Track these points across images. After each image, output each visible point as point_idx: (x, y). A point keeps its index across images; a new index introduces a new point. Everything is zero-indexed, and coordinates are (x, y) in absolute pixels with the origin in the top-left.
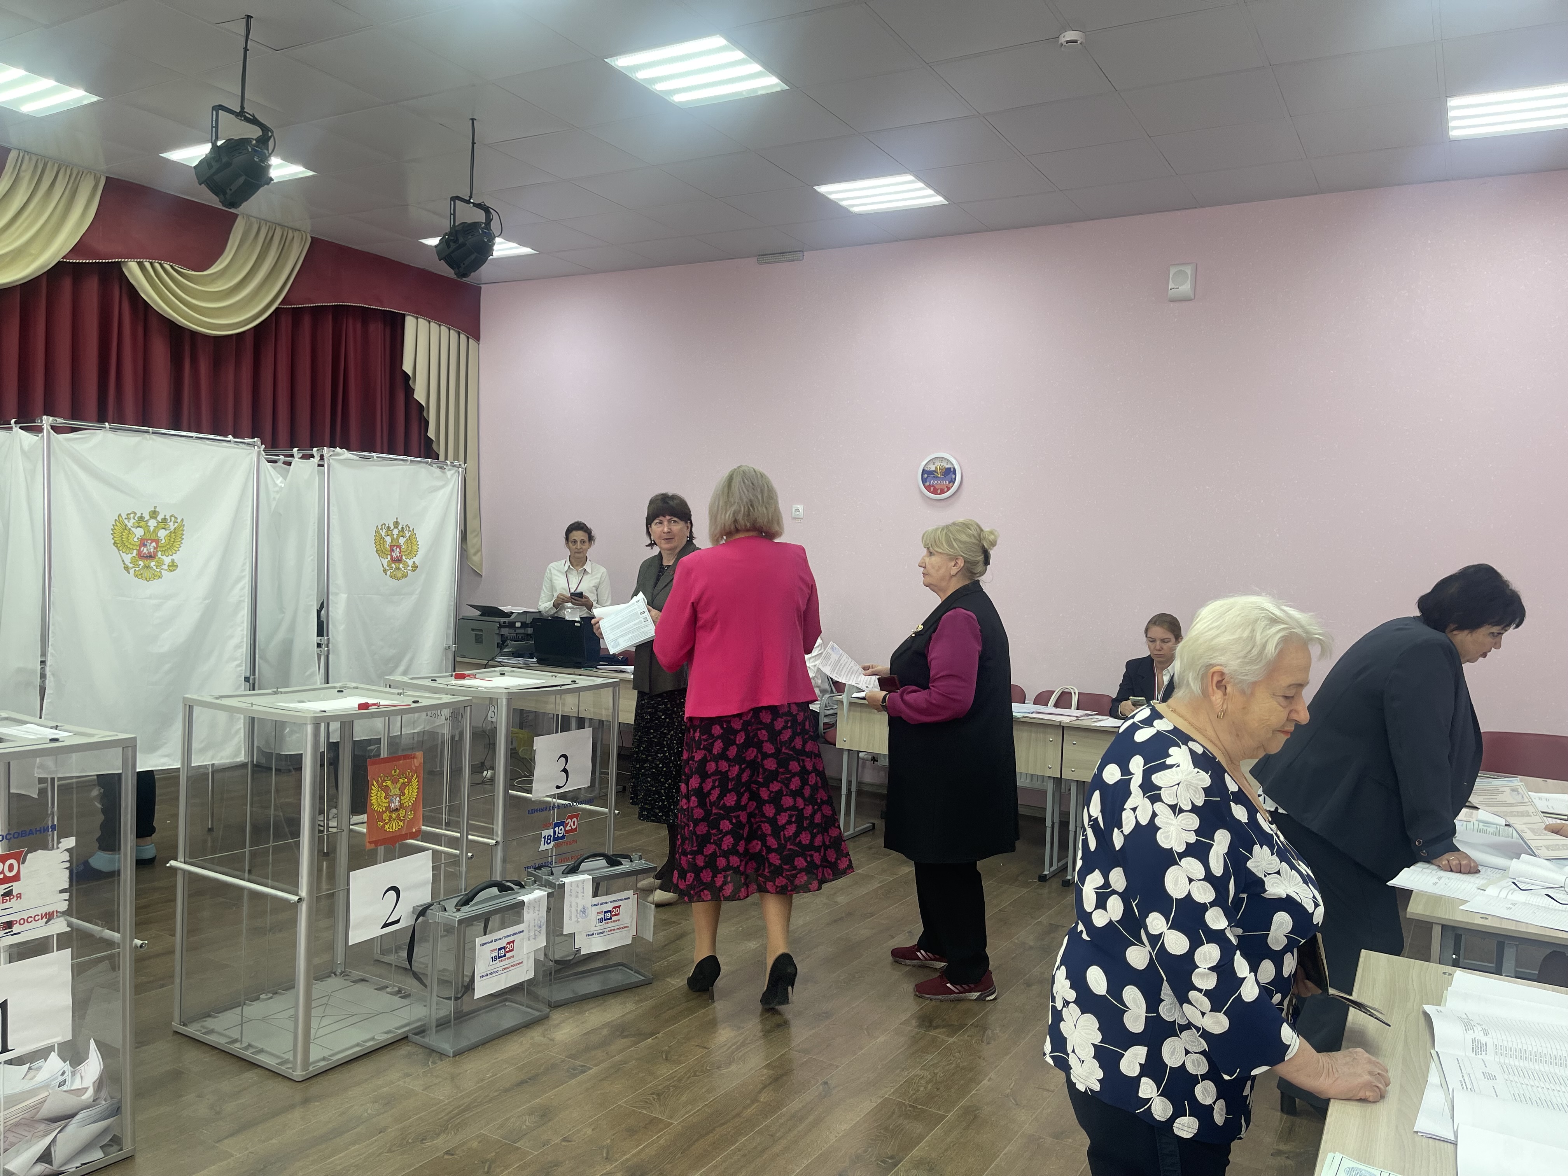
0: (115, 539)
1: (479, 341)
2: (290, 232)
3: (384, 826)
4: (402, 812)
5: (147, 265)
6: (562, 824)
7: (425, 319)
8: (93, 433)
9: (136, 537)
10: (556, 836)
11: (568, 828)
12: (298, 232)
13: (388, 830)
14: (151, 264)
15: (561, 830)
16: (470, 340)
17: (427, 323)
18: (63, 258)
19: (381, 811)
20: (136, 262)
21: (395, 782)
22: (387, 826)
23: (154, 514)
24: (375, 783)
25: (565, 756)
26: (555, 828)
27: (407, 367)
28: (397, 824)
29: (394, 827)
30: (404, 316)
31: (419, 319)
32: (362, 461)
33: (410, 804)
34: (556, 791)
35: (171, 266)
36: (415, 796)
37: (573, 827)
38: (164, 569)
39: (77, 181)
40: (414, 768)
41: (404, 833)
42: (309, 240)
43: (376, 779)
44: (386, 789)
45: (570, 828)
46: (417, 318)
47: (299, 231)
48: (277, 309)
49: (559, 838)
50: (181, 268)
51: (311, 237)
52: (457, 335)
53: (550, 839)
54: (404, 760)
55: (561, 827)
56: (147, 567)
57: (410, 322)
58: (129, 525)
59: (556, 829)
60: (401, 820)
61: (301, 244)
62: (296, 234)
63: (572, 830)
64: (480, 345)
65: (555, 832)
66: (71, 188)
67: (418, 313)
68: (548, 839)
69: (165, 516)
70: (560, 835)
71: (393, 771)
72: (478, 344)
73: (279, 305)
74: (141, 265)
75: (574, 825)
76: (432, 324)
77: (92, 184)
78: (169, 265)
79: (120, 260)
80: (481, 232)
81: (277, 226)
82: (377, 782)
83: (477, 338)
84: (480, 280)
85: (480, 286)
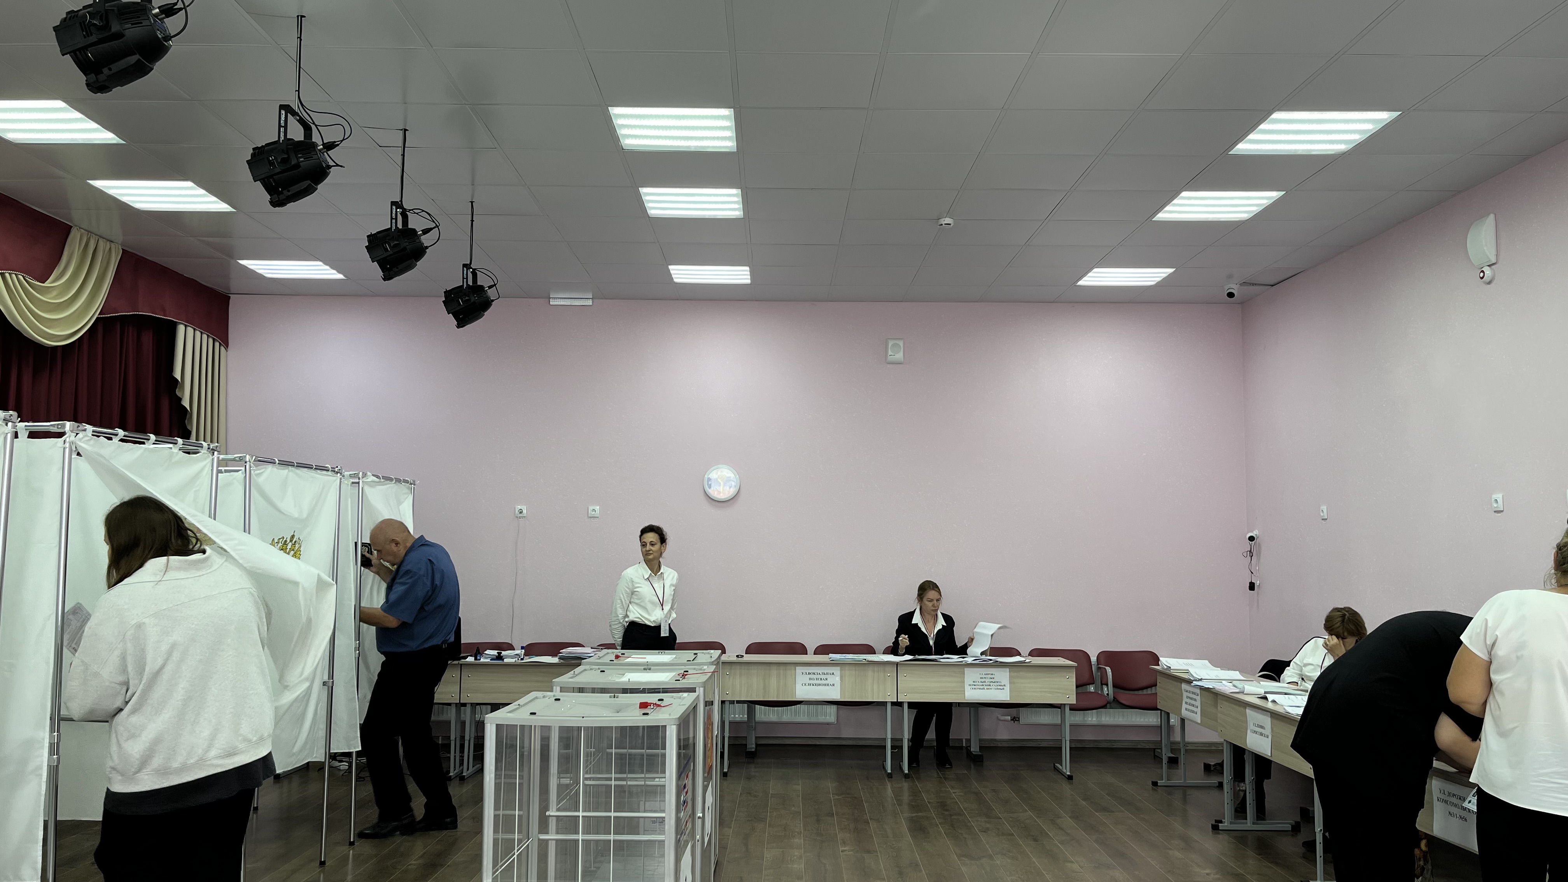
1: (227, 347)
2: (109, 243)
5: (7, 275)
7: (192, 327)
14: (10, 274)
16: (222, 346)
17: (193, 331)
20: (1, 273)
27: (179, 374)
30: (177, 324)
31: (187, 328)
35: (24, 278)
42: (119, 251)
46: (186, 326)
47: (114, 243)
48: (97, 318)
50: (30, 279)
51: (122, 249)
52: (213, 342)
57: (181, 329)
61: (116, 255)
62: (112, 245)
64: (229, 352)
67: (190, 321)
72: (227, 351)
73: (99, 315)
74: (3, 276)
76: (196, 331)
78: (23, 276)
81: (99, 237)
83: (227, 345)
84: (230, 290)
85: (230, 295)
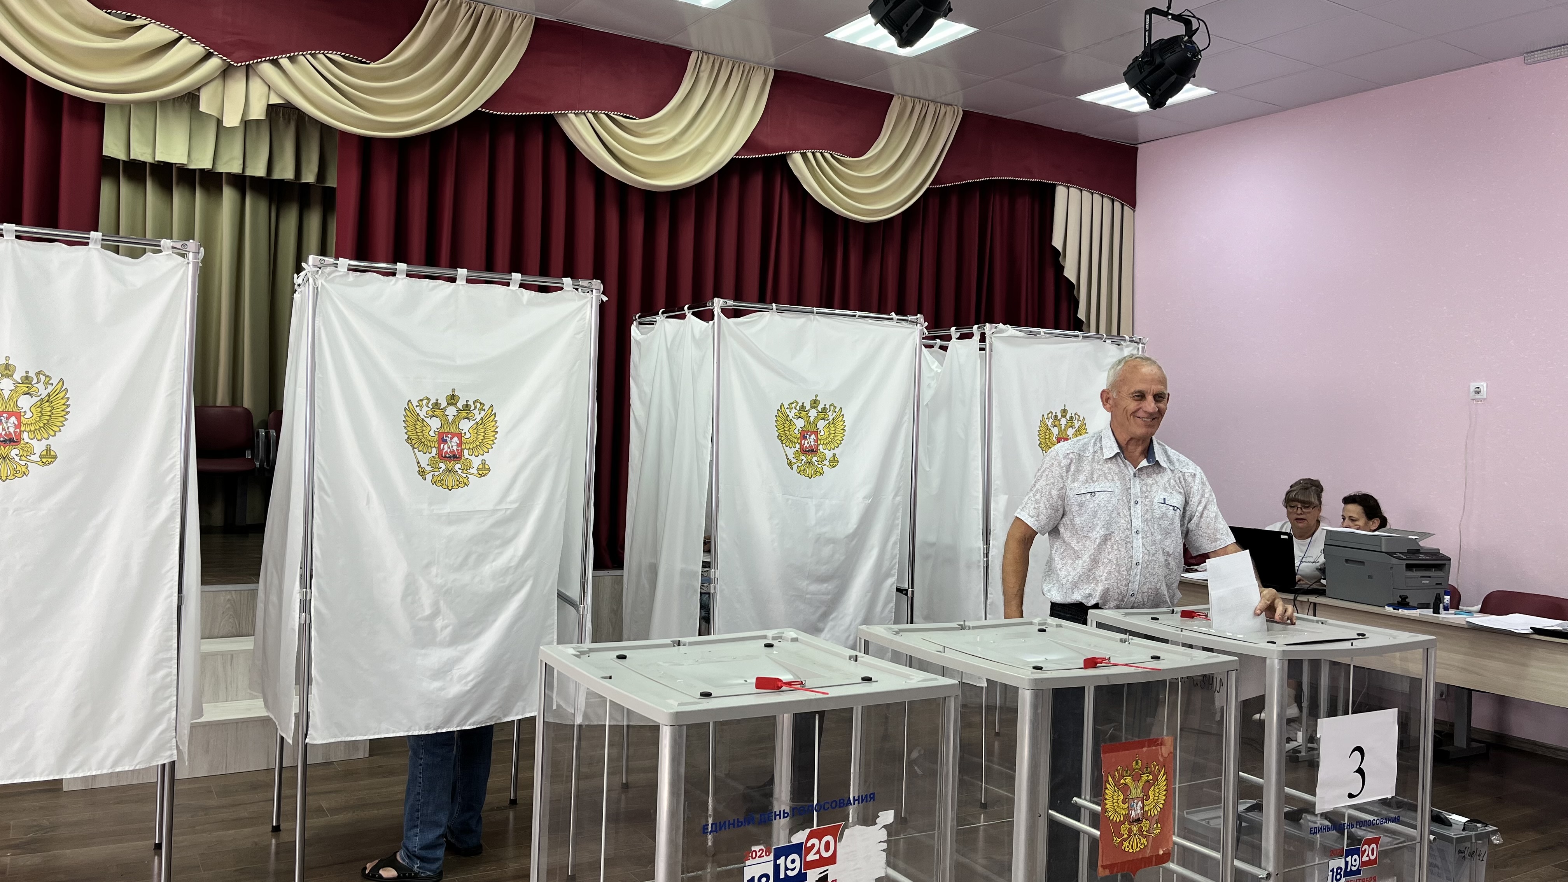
0: (779, 431)
1: (1135, 208)
2: (943, 107)
3: (1121, 843)
4: (1146, 824)
5: (810, 155)
6: (1356, 852)
7: (1077, 188)
8: (761, 316)
9: (797, 429)
10: (1349, 870)
11: (1365, 858)
12: (950, 106)
13: (1127, 850)
14: (813, 153)
15: (1355, 860)
16: (1125, 208)
17: (1079, 192)
18: (736, 155)
19: (1118, 820)
20: (800, 153)
21: (1136, 778)
22: (1126, 844)
23: (815, 403)
24: (1110, 779)
25: (1359, 749)
26: (1346, 857)
27: (1057, 243)
28: (1138, 841)
29: (1135, 847)
30: (1053, 188)
31: (1071, 189)
32: (1027, 338)
33: (1156, 813)
34: (1349, 801)
35: (831, 155)
36: (1163, 802)
37: (1373, 858)
38: (825, 465)
39: (749, 78)
40: (1161, 760)
41: (1147, 856)
42: (961, 113)
43: (1112, 773)
44: (1125, 789)
45: (1367, 859)
46: (1068, 188)
47: (952, 105)
48: (928, 189)
49: (1352, 873)
50: (839, 155)
51: (963, 110)
52: (1111, 204)
53: (1340, 874)
54: (1149, 746)
55: (1356, 856)
56: (809, 462)
57: (1061, 192)
58: (791, 415)
59: (1349, 859)
60: (1145, 837)
61: (953, 118)
62: (949, 108)
63: (1370, 862)
64: (1136, 212)
65: (1346, 863)
66: (743, 85)
67: (1070, 182)
68: (1337, 874)
69: (825, 405)
70: (1354, 869)
71: (1134, 763)
72: (1134, 212)
73: (930, 185)
74: (804, 156)
75: (1373, 855)
76: (1084, 192)
77: (762, 78)
78: (829, 153)
79: (785, 153)
80: (1183, 47)
81: (930, 102)
82: (1113, 778)
83: (1133, 205)
84: (1137, 140)
85: (1137, 146)
